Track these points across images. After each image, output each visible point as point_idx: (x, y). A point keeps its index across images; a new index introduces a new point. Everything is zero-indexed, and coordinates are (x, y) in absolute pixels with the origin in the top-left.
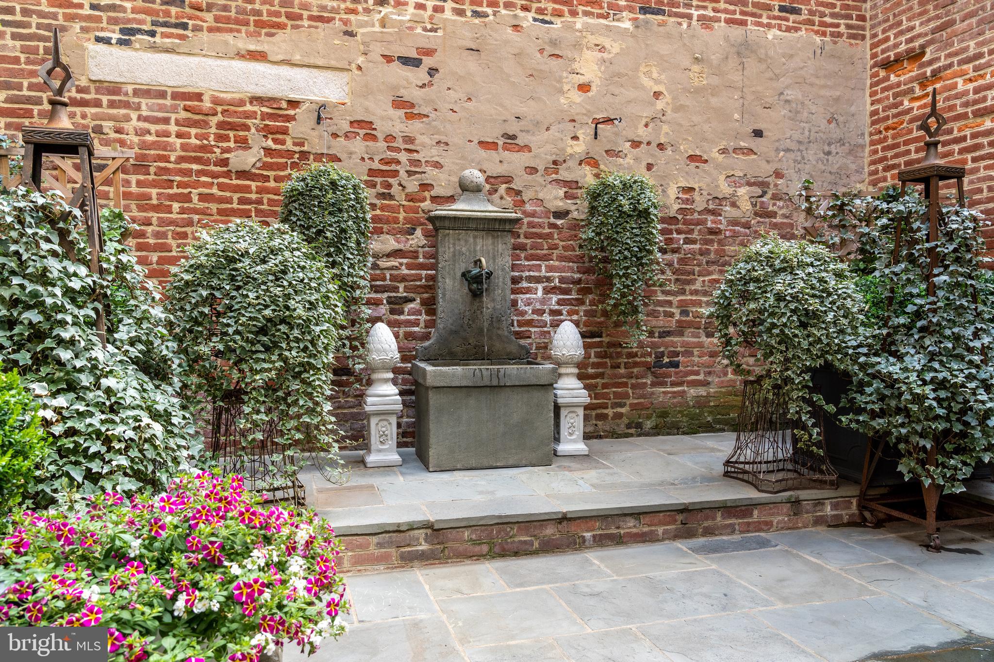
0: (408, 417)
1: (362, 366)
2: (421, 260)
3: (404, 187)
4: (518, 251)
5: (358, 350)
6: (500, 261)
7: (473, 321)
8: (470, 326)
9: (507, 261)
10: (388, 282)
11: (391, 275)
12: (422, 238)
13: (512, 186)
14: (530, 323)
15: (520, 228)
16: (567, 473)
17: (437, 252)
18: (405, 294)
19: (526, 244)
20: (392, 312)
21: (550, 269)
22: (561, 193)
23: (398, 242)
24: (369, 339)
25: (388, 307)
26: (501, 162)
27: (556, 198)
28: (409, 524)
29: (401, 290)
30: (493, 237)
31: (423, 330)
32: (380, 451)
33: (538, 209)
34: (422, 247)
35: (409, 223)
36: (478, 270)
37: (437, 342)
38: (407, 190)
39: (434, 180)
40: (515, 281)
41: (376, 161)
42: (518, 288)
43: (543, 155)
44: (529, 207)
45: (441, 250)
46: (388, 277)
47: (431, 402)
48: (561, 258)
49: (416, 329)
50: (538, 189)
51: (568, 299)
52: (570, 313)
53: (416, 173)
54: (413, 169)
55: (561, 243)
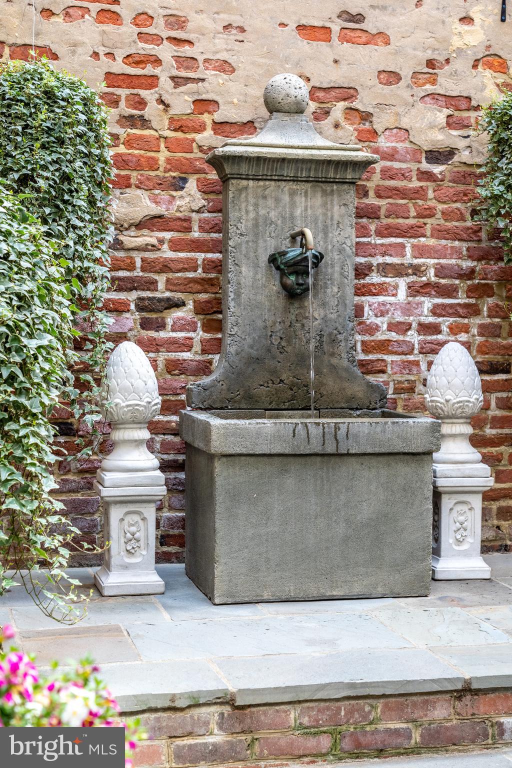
0: (171, 508)
1: (97, 418)
2: (196, 234)
3: (167, 106)
4: (364, 220)
5: (90, 389)
6: (335, 236)
7: (289, 342)
8: (282, 349)
9: (349, 235)
10: (138, 273)
11: (143, 260)
12: (198, 195)
13: (356, 104)
14: (383, 346)
15: (368, 180)
16: (458, 609)
17: (226, 220)
18: (168, 294)
19: (379, 207)
20: (145, 324)
21: (421, 251)
22: (441, 117)
23: (156, 203)
24: (110, 370)
25: (137, 316)
26: (336, 62)
27: (432, 127)
28: (191, 695)
29: (161, 286)
30: (324, 193)
31: (198, 358)
32: (126, 567)
33: (400, 146)
34: (198, 212)
35: (176, 169)
36: (299, 251)
37: (226, 377)
38: (172, 112)
39: (220, 94)
40: (361, 272)
41: (119, 59)
42: (364, 286)
43: (410, 51)
44: (383, 143)
45: (233, 215)
46: (138, 263)
47: (219, 481)
48: (439, 233)
49: (186, 355)
50: (400, 110)
51: (451, 306)
52: (454, 330)
53: (188, 80)
54: (183, 74)
55: (441, 207)
